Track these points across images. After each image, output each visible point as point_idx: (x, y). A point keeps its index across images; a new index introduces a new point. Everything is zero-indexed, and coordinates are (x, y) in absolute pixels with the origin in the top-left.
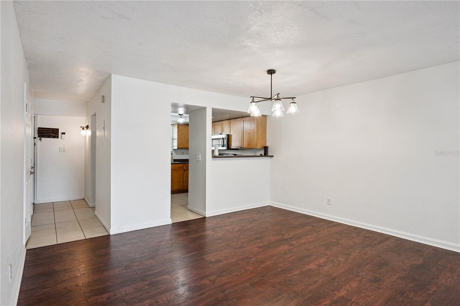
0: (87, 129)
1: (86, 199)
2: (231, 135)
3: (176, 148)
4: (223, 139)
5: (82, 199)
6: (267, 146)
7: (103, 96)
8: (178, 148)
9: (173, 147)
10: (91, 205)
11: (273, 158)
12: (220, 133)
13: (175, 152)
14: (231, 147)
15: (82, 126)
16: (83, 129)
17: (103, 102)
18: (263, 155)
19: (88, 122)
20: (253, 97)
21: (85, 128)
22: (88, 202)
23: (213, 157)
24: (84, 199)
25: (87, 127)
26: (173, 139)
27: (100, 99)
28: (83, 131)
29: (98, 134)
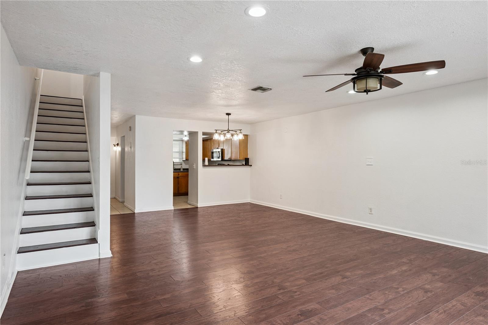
0: (118, 146)
1: (117, 197)
2: (224, 149)
3: (185, 159)
4: (219, 152)
5: (113, 198)
6: (248, 158)
7: (130, 127)
8: (186, 159)
9: (183, 158)
10: (120, 200)
11: (252, 167)
12: (217, 147)
13: (184, 163)
14: (224, 159)
15: (114, 144)
16: (115, 146)
17: (130, 130)
18: (244, 164)
19: (118, 141)
20: (216, 130)
21: (116, 145)
22: (119, 199)
23: (203, 166)
24: (115, 198)
25: (118, 145)
26: (182, 152)
27: (128, 128)
28: (115, 147)
29: (126, 149)
